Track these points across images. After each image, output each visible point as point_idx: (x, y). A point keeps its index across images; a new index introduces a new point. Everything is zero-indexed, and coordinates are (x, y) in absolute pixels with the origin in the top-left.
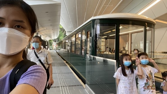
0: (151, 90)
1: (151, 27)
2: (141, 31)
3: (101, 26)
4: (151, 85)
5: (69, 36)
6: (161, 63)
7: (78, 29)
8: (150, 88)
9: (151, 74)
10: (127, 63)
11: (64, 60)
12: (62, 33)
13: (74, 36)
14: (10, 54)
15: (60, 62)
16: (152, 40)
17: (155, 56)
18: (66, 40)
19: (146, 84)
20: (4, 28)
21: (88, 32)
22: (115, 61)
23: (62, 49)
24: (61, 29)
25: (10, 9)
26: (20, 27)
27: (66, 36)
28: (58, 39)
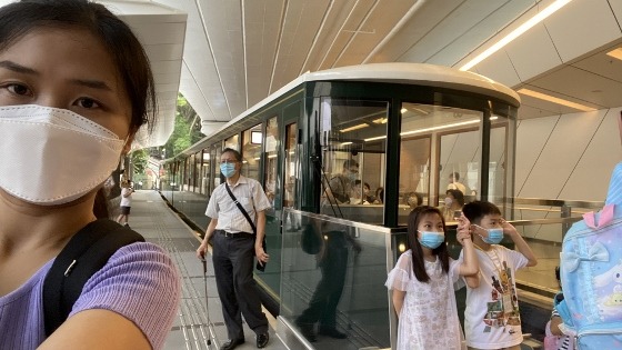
0: (509, 328)
1: (505, 116)
2: (473, 129)
3: (337, 107)
4: (509, 310)
5: (217, 139)
6: (537, 237)
7: (250, 115)
8: (506, 321)
9: (507, 272)
10: (429, 236)
11: (194, 227)
12: (187, 126)
13: (236, 137)
14: (52, 200)
15: (178, 235)
16: (506, 160)
17: (516, 214)
18: (203, 152)
19: (491, 307)
20: (36, 106)
21: (288, 127)
22: (387, 231)
23: (186, 187)
24: (179, 109)
25: (61, 39)
26: (95, 105)
27: (204, 136)
28: (170, 146)
